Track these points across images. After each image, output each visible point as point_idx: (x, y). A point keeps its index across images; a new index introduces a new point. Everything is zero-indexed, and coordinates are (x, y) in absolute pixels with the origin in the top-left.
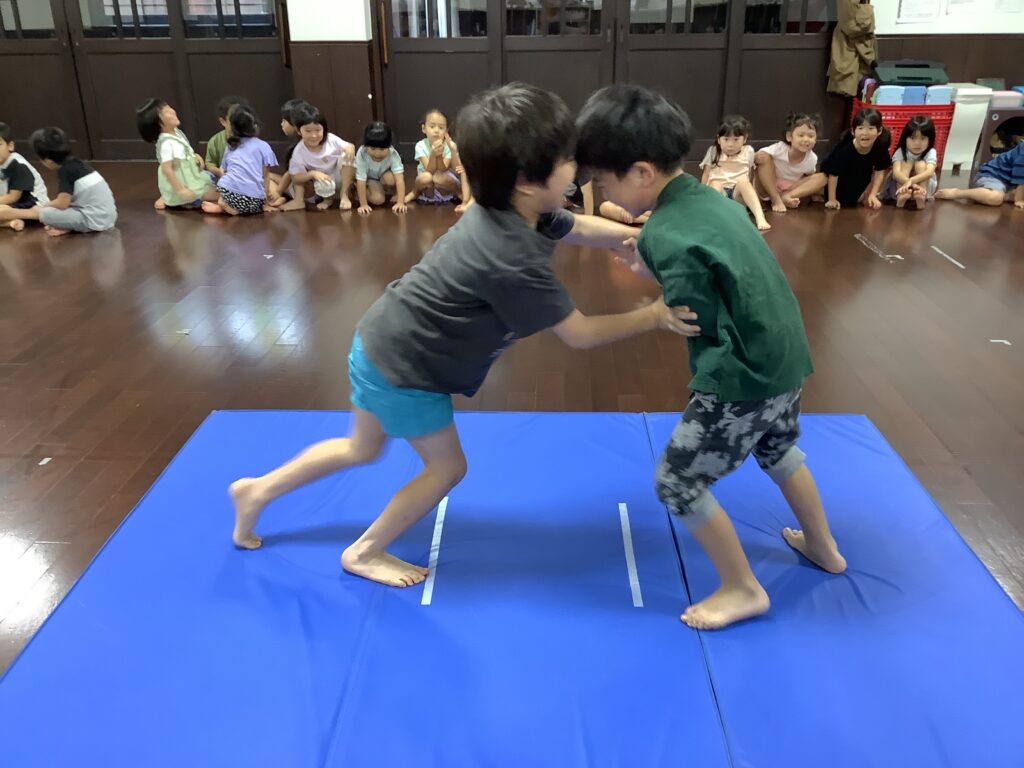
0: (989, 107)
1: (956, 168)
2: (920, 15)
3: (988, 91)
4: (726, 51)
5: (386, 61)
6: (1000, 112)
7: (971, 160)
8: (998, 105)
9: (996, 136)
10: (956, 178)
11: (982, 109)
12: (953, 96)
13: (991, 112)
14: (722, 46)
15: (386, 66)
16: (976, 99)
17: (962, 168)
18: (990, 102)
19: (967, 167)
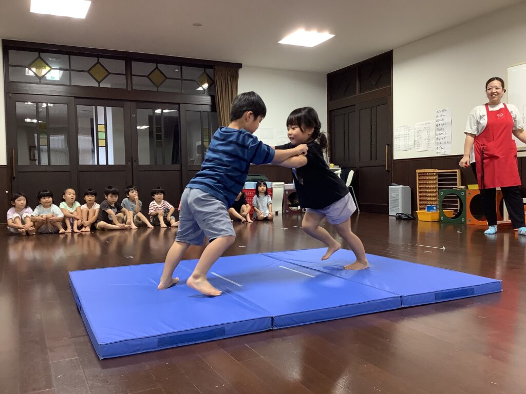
0: (284, 189)
1: (277, 213)
3: (283, 183)
4: (181, 171)
5: (14, 176)
6: (288, 191)
7: (281, 210)
8: (287, 188)
9: (288, 200)
10: (277, 217)
11: (282, 189)
12: (271, 186)
13: (285, 191)
14: (179, 169)
15: (14, 178)
16: (279, 186)
18: (284, 187)
19: (280, 212)
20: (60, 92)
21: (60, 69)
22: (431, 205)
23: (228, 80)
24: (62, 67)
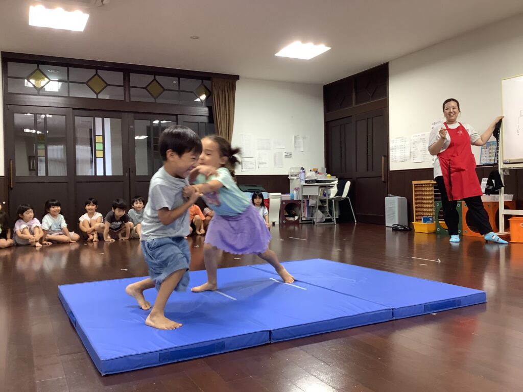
0: (281, 199)
1: (274, 223)
2: (249, 168)
3: (280, 194)
5: (12, 187)
6: (285, 201)
7: (278, 220)
8: (284, 199)
9: (285, 211)
10: (274, 228)
11: (279, 200)
12: (268, 196)
13: (282, 201)
15: (12, 189)
16: (276, 197)
17: (276, 223)
18: (281, 198)
20: (58, 103)
21: (59, 81)
22: (427, 216)
23: (225, 92)
24: (61, 78)
